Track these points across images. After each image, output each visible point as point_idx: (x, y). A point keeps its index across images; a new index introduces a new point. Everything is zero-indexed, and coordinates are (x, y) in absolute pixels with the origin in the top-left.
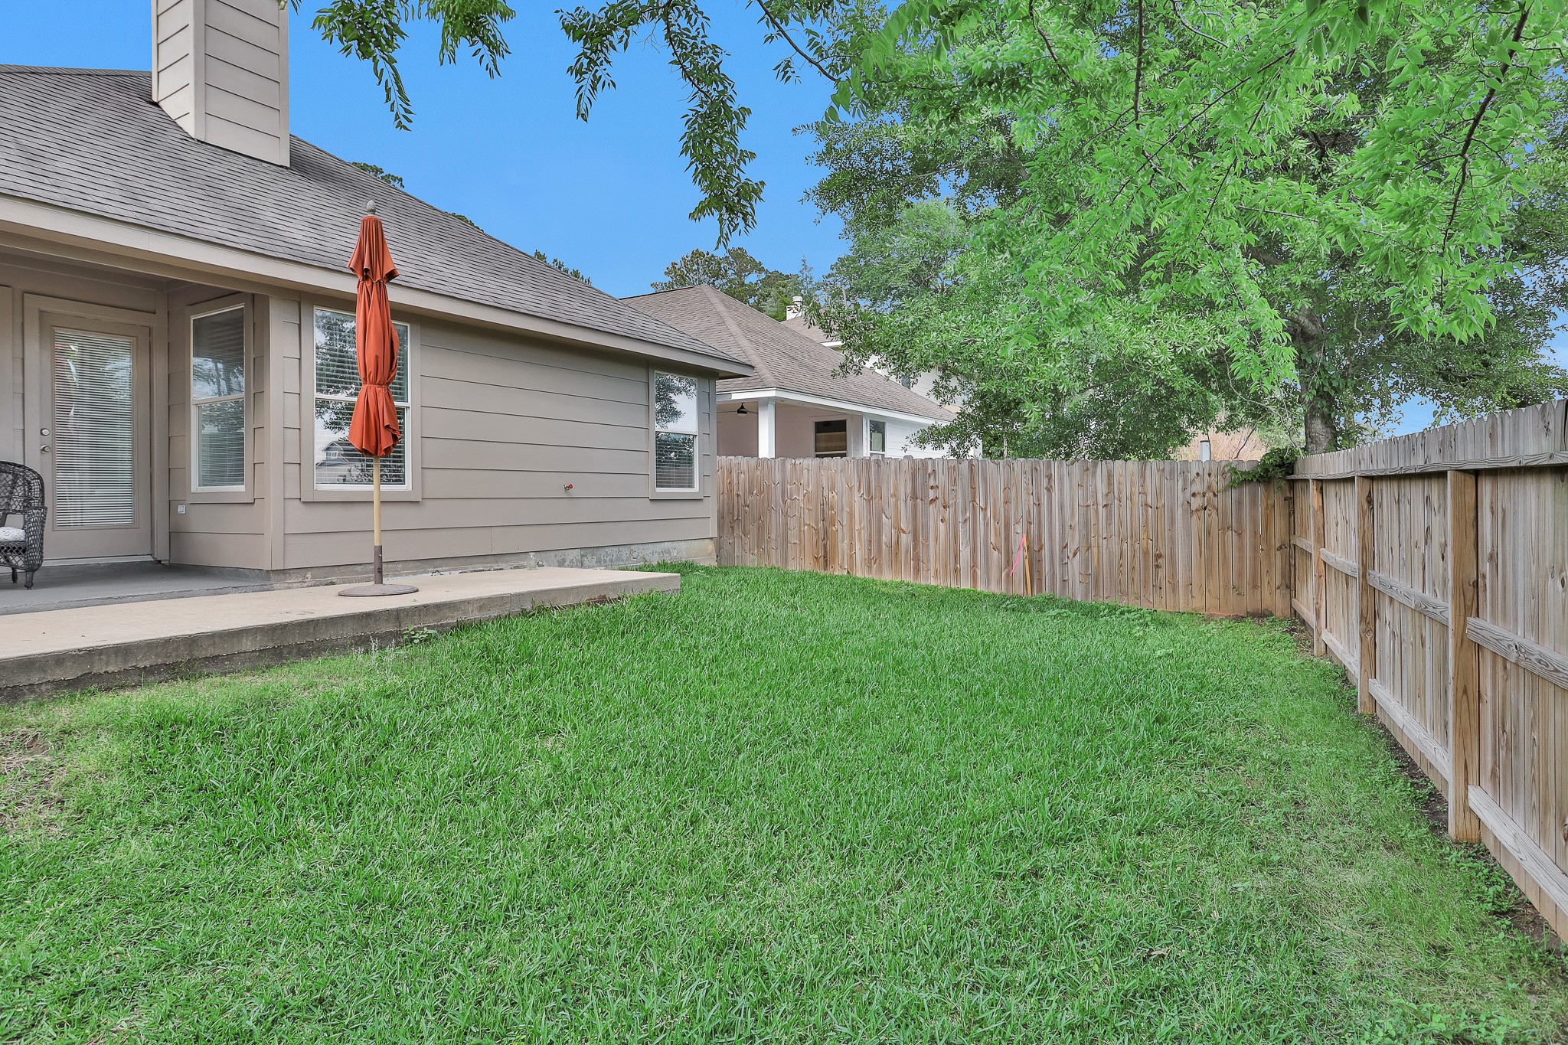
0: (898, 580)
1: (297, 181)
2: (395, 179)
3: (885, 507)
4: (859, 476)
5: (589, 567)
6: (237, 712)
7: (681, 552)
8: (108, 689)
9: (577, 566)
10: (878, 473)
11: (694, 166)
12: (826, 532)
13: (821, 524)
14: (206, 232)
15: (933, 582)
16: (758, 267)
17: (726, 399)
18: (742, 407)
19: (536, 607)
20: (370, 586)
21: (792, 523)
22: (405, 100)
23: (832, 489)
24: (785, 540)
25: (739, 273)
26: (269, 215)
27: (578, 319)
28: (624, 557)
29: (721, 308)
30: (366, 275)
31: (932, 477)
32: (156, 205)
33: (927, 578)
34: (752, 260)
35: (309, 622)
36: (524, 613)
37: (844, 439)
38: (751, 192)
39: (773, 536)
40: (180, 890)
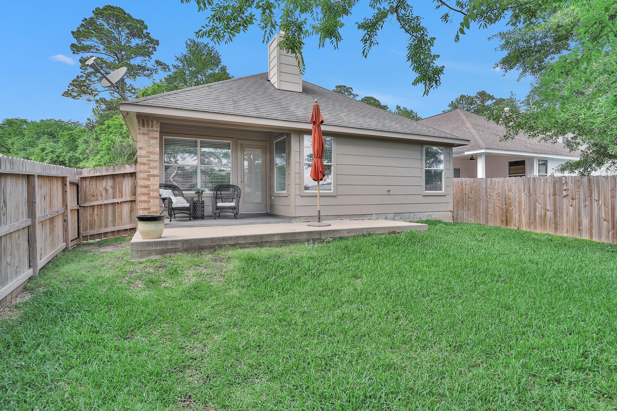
0: (545, 233)
1: (304, 96)
2: (350, 88)
3: (538, 199)
4: (524, 185)
5: (397, 220)
6: (269, 258)
7: (435, 216)
8: (241, 248)
9: (392, 220)
10: (534, 184)
11: (413, 65)
12: (507, 210)
13: (504, 206)
14: (273, 116)
15: (565, 235)
16: (492, 98)
17: (462, 154)
18: (472, 157)
19: (368, 233)
20: (317, 223)
21: (490, 205)
22: (304, 65)
23: (510, 191)
24: (487, 212)
25: (483, 102)
26: (292, 108)
27: (392, 129)
28: (411, 217)
29: (464, 118)
30: (314, 123)
31: (565, 185)
32: (262, 110)
33: (562, 233)
34: (489, 95)
35: (293, 233)
36: (364, 236)
37: (524, 169)
38: (439, 71)
39: (481, 211)
40: (240, 306)
